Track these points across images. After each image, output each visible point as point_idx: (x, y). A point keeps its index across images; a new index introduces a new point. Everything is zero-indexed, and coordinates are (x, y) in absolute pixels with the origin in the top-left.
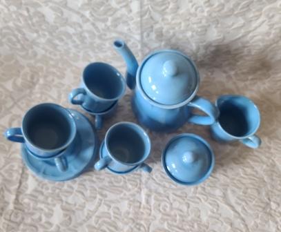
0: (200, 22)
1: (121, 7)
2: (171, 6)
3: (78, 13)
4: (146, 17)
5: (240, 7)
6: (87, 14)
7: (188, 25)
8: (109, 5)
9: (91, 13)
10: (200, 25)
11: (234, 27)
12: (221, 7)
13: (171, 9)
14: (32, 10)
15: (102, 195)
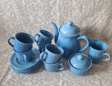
0: (79, 19)
1: (54, 15)
2: (69, 13)
3: (40, 18)
4: (62, 18)
5: (91, 13)
6: (43, 18)
7: (75, 21)
8: (50, 14)
9: (44, 17)
10: (79, 20)
11: (90, 21)
12: (85, 13)
13: (70, 14)
14: (27, 17)
15: (41, 82)
